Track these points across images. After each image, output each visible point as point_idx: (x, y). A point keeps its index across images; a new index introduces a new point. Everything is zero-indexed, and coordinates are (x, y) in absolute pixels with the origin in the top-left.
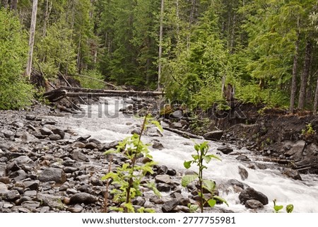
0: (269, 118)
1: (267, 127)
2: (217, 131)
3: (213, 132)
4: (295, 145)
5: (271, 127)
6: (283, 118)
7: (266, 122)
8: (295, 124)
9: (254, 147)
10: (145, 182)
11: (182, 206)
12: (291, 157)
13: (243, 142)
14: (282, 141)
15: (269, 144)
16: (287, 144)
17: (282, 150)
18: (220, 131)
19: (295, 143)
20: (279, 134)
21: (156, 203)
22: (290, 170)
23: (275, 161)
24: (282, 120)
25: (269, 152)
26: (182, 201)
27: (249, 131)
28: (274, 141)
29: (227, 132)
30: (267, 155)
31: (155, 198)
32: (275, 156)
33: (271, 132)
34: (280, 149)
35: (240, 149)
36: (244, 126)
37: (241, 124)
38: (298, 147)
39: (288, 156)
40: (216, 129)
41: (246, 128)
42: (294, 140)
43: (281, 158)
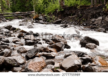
0: (82, 10)
1: (82, 14)
2: (59, 20)
3: (57, 21)
4: (97, 19)
5: (84, 13)
6: (89, 8)
7: (81, 12)
8: (96, 10)
9: (77, 24)
10: (17, 41)
11: (43, 53)
12: (96, 25)
13: (71, 23)
14: (90, 19)
15: (84, 21)
16: (93, 20)
17: (91, 23)
18: (60, 20)
19: (97, 18)
20: (88, 16)
21: (21, 53)
22: (101, 28)
23: (89, 28)
24: (89, 9)
25: (85, 24)
26: (42, 49)
27: (73, 18)
28: (87, 20)
29: (63, 21)
30: (84, 26)
31: (21, 49)
32: (88, 26)
33: (85, 15)
34: (90, 22)
35: (71, 25)
36: (71, 17)
37: (69, 16)
38: (99, 20)
39: (95, 25)
40: (58, 19)
41: (72, 18)
42: (96, 17)
43: (91, 26)
